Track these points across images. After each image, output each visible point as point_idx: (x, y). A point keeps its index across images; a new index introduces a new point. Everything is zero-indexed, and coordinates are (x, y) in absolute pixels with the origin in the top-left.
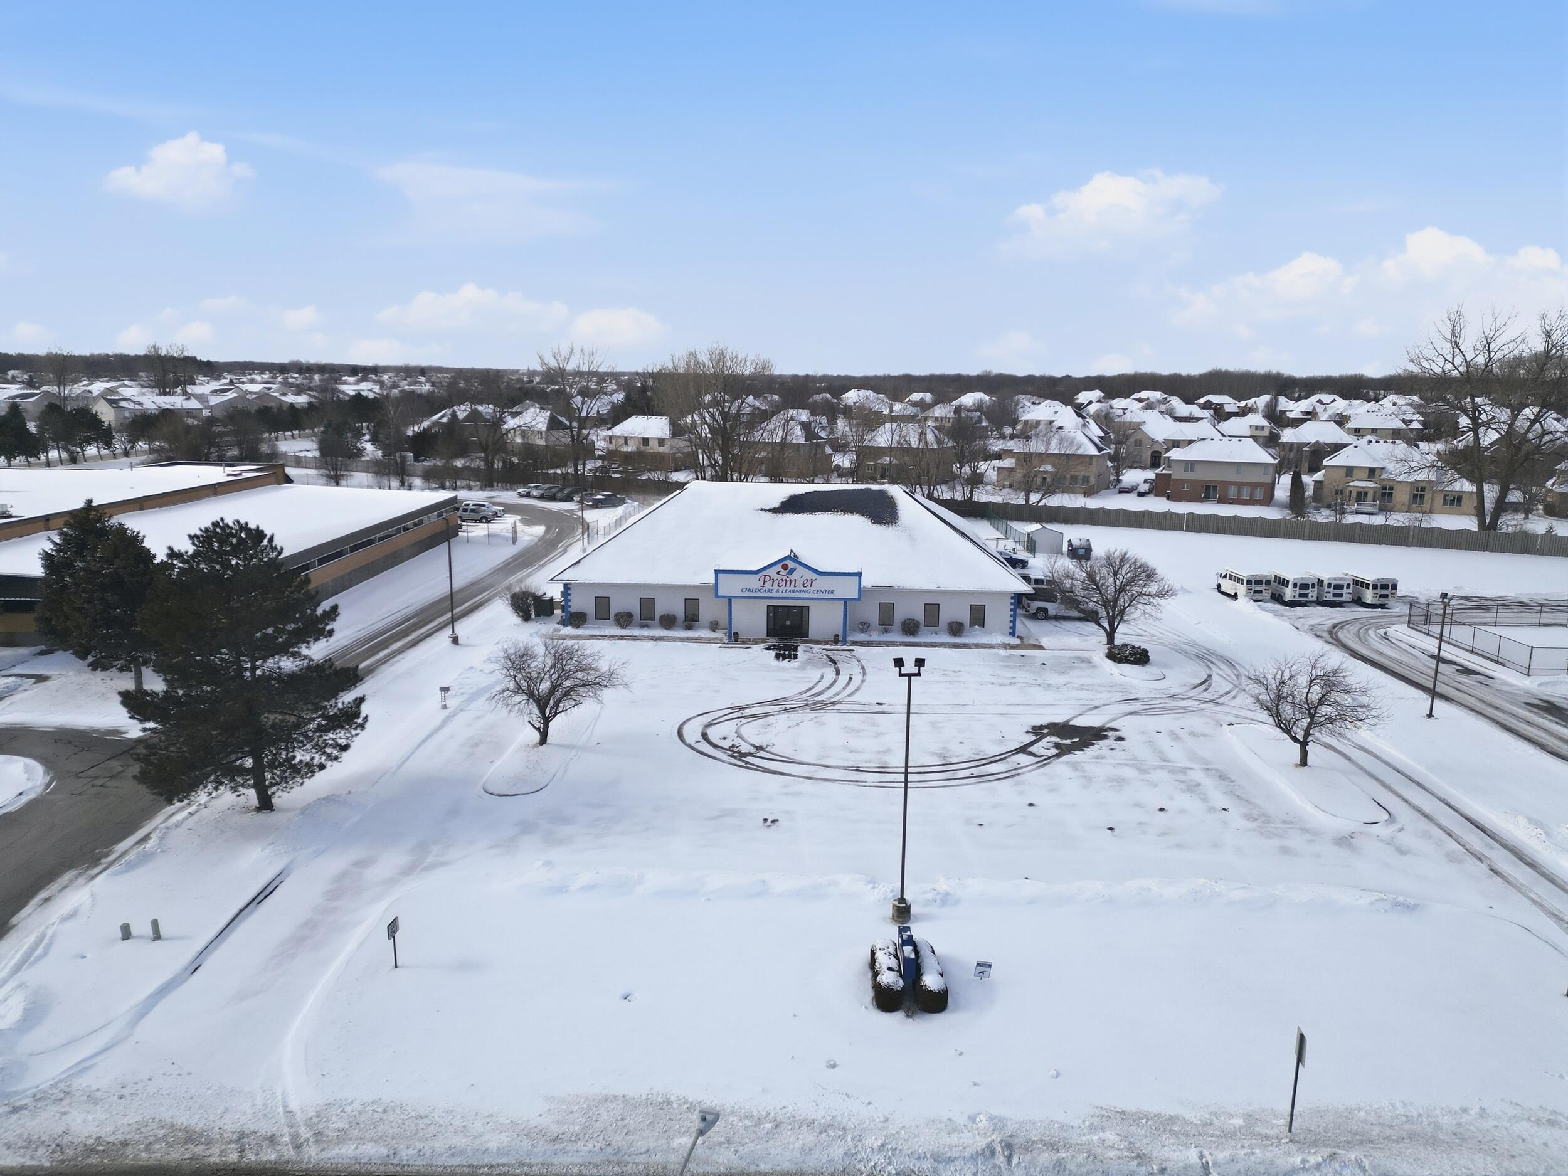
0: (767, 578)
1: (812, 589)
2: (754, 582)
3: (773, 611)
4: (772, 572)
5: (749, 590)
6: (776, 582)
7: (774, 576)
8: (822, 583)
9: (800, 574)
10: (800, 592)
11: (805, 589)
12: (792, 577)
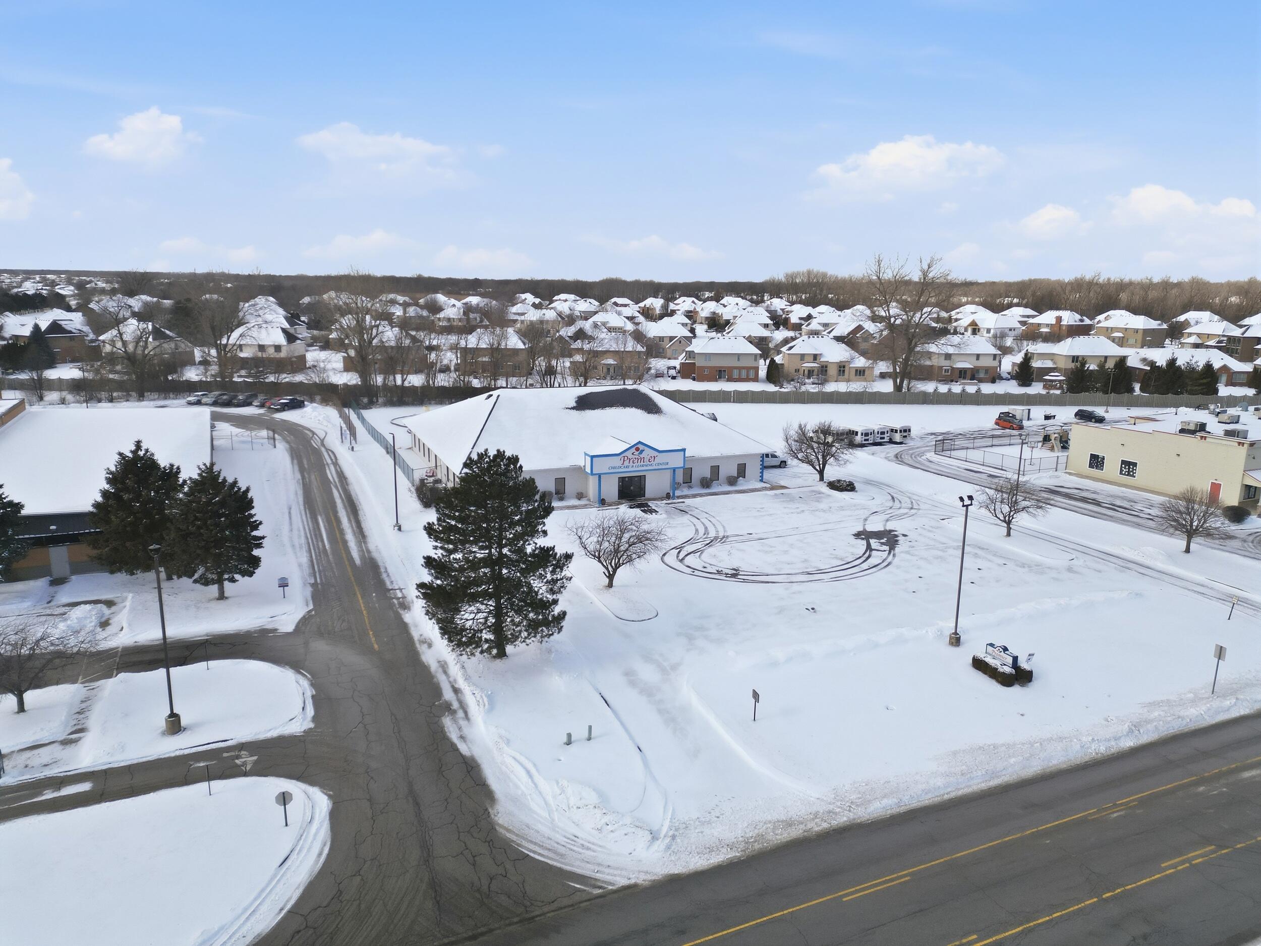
0: (626, 458)
1: (655, 463)
2: (617, 462)
3: (622, 480)
4: (629, 454)
5: (614, 468)
6: (631, 461)
7: (630, 456)
8: (661, 458)
9: (648, 453)
10: (646, 466)
11: (650, 463)
12: (642, 456)
